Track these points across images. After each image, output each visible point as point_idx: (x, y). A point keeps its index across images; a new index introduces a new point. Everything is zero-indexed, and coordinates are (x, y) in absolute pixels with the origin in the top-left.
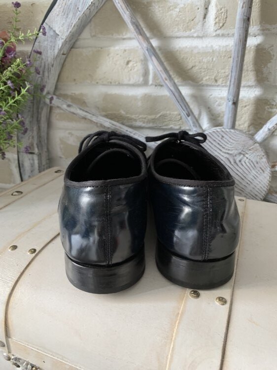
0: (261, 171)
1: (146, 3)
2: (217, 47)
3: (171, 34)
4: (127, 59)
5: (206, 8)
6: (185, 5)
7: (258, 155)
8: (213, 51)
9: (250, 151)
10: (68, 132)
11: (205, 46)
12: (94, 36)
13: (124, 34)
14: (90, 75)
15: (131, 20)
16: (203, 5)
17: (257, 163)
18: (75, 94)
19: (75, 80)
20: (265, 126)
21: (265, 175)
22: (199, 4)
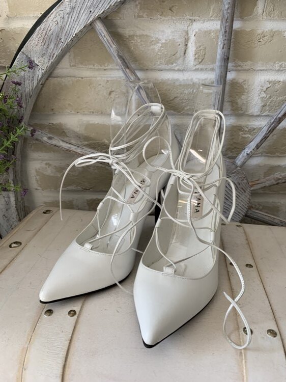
0: (243, 191)
1: (128, 37)
2: (197, 80)
3: (154, 66)
4: (110, 90)
5: (186, 45)
6: (166, 41)
7: (240, 178)
8: (194, 83)
9: (233, 175)
10: (45, 162)
11: (185, 79)
12: (73, 66)
13: (106, 64)
14: (69, 104)
15: (118, 54)
16: (184, 42)
17: (239, 184)
18: (53, 123)
19: (52, 110)
20: (244, 151)
21: (246, 194)
22: (179, 40)
